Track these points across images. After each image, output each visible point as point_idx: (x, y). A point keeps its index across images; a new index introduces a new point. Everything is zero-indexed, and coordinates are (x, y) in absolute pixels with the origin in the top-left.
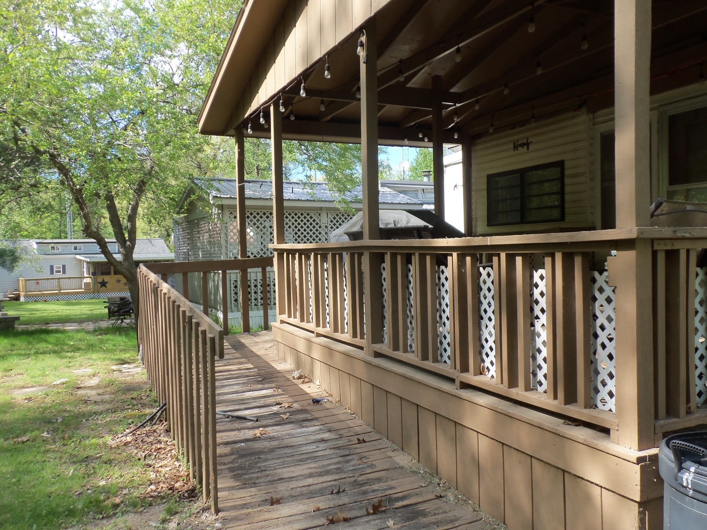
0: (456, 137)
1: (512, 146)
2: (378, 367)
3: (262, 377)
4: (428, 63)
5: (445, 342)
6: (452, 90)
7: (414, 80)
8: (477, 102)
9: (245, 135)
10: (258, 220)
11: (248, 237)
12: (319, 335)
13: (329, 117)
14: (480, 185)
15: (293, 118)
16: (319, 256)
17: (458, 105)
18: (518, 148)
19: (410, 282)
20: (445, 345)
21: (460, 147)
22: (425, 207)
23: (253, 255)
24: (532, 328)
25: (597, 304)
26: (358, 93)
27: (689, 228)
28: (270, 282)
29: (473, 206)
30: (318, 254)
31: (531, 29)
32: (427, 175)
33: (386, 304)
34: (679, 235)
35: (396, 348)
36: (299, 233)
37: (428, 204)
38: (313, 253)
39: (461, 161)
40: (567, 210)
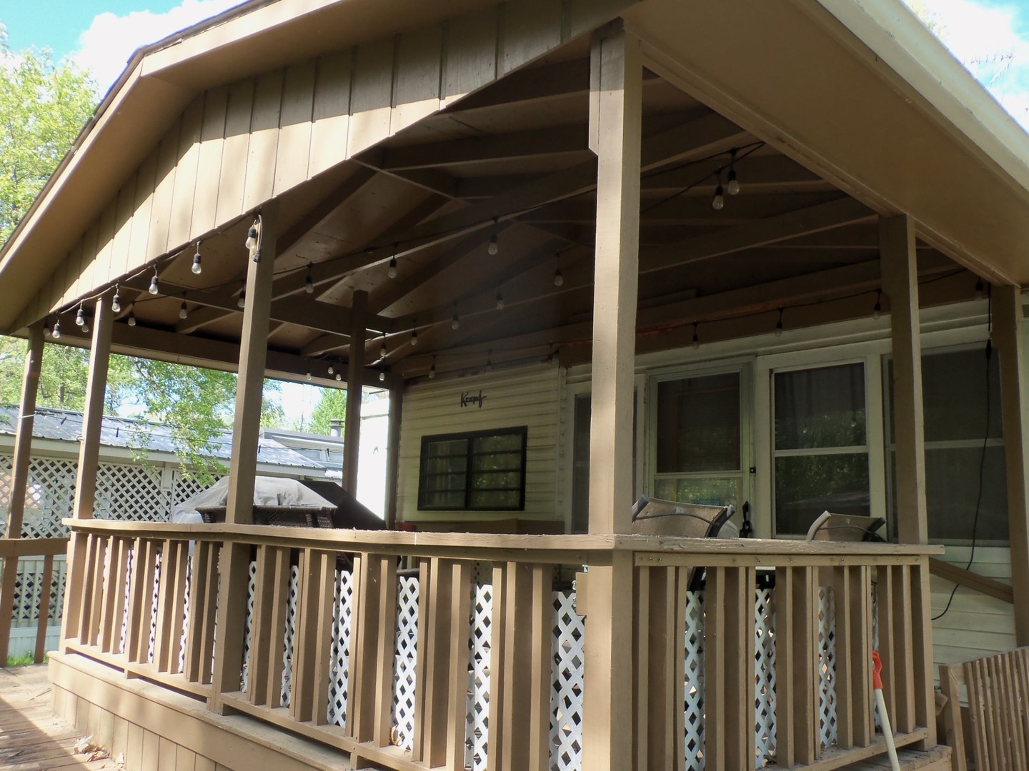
0: (382, 379)
1: (459, 399)
2: (227, 732)
3: (16, 751)
4: (349, 272)
5: (340, 692)
6: (381, 314)
7: (328, 292)
8: (414, 334)
9: (46, 338)
10: (51, 475)
11: (28, 502)
12: (132, 675)
13: (193, 329)
14: (412, 449)
15: (132, 323)
16: (149, 543)
17: (388, 335)
18: (467, 403)
19: (293, 594)
20: (339, 696)
21: (387, 392)
22: (329, 474)
23: (34, 532)
24: (471, 672)
25: (561, 640)
26: (241, 300)
27: (680, 538)
28: (58, 578)
29: (399, 480)
30: (147, 540)
31: (493, 251)
32: (336, 426)
33: (250, 626)
34: (666, 547)
35: (261, 700)
36: (121, 501)
37: (335, 469)
38: (138, 539)
39: (388, 412)
40: (527, 495)
